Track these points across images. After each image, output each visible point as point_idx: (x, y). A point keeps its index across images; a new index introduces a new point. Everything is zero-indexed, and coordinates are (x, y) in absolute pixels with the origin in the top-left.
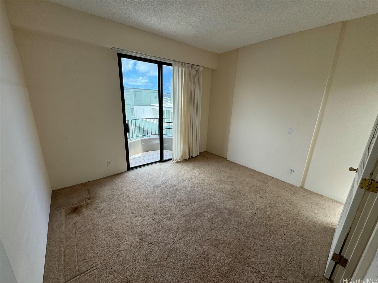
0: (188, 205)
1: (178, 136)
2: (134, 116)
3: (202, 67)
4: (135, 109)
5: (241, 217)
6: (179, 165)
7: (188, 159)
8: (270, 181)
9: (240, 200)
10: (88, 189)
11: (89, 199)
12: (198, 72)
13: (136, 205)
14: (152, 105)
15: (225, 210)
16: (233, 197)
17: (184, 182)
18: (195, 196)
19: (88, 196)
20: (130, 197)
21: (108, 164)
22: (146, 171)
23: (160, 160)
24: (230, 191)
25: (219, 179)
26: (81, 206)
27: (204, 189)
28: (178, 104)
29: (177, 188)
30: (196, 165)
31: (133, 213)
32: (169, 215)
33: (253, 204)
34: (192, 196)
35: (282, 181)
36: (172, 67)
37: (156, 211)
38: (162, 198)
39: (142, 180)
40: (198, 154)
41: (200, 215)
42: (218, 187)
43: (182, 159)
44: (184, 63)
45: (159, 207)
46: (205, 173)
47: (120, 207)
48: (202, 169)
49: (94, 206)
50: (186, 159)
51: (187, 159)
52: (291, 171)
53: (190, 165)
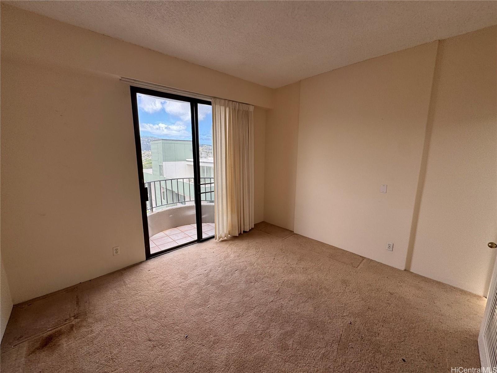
0: (243, 315)
1: (222, 201)
2: (163, 176)
3: (253, 105)
4: (163, 167)
5: (329, 331)
6: (225, 246)
7: (240, 234)
8: (360, 263)
9: (323, 300)
10: (77, 297)
11: (76, 317)
12: (247, 113)
13: (155, 323)
14: (187, 160)
15: (302, 321)
16: (311, 294)
17: (235, 274)
18: (252, 297)
19: (76, 312)
20: (147, 307)
21: (115, 252)
22: (176, 259)
23: (197, 239)
24: (304, 285)
25: (286, 265)
26: (60, 334)
27: (265, 283)
28: (221, 156)
29: (224, 284)
30: (250, 244)
31: (150, 340)
32: (211, 339)
33: (343, 305)
34: (248, 298)
35: (377, 262)
36: (211, 106)
37: (189, 332)
38: (200, 306)
39: (168, 274)
40: (253, 227)
41: (262, 333)
42: (286, 278)
43: (229, 236)
44: (227, 100)
45: (194, 323)
46: (265, 257)
47: (128, 330)
48: (260, 250)
49: (84, 330)
50: (236, 235)
51: (238, 236)
52: (389, 246)
53: (241, 244)
